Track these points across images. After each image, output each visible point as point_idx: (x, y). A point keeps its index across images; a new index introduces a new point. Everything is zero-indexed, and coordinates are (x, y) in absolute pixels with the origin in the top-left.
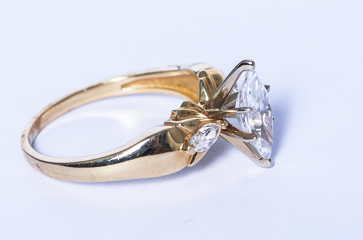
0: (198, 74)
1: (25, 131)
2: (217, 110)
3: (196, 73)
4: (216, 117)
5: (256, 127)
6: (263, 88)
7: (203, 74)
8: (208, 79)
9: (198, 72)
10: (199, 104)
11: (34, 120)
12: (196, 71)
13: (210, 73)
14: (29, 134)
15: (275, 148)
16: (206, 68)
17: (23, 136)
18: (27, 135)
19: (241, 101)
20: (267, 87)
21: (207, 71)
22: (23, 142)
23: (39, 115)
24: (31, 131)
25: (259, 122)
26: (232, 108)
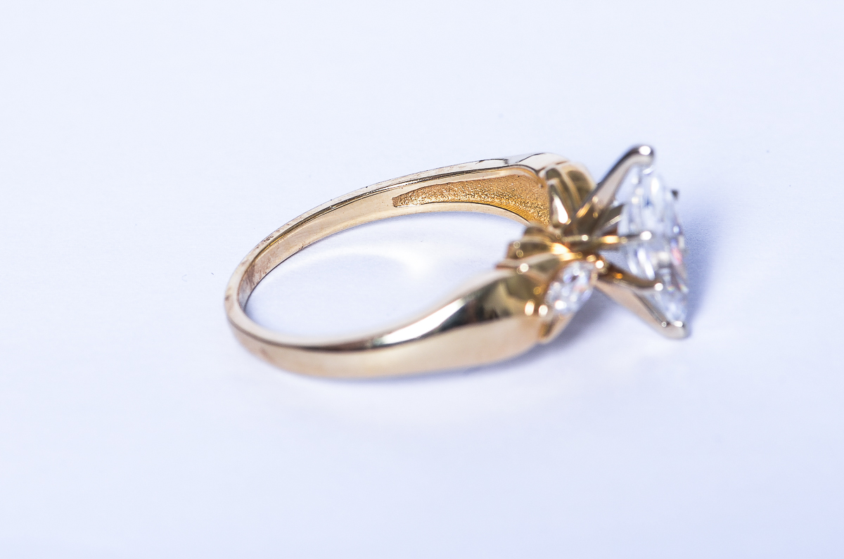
0: (542, 174)
1: (229, 289)
2: (585, 238)
3: (537, 172)
4: (585, 251)
5: (661, 266)
6: (669, 196)
7: (553, 173)
8: (563, 183)
9: (543, 169)
10: (551, 229)
11: (244, 268)
12: (537, 168)
13: (563, 170)
14: (238, 294)
15: (692, 304)
16: (558, 161)
17: (227, 298)
18: (234, 297)
19: (631, 220)
20: (675, 193)
21: (559, 168)
22: (228, 310)
23: (251, 259)
24: (241, 289)
25: (664, 256)
26: (613, 232)
